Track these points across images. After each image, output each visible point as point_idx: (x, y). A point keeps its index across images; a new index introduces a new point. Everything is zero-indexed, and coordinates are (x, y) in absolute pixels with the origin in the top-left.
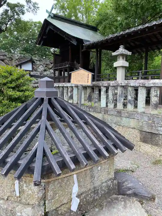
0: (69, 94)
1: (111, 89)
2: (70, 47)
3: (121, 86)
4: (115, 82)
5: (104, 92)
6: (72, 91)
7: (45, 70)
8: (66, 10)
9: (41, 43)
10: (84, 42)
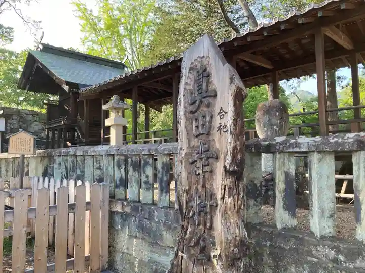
5: (59, 164)
9: (28, 88)
10: (79, 87)
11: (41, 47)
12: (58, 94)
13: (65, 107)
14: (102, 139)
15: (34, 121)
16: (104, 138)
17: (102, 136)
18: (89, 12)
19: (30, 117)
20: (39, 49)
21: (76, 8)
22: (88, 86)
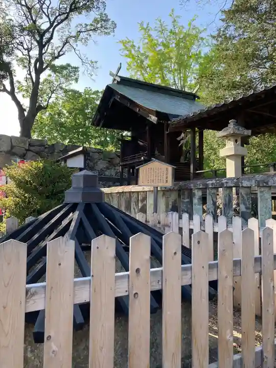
0: (140, 205)
1: (209, 194)
2: (147, 128)
3: (227, 187)
4: (216, 181)
5: (198, 199)
6: (145, 199)
7: (108, 168)
8: (146, 70)
9: (101, 124)
10: (170, 117)
11: (119, 79)
12: (131, 129)
13: (139, 142)
14: (191, 175)
15: (100, 159)
16: (194, 173)
17: (192, 171)
18: (136, 49)
19: (96, 156)
20: (116, 82)
21: (123, 47)
22: (178, 116)
